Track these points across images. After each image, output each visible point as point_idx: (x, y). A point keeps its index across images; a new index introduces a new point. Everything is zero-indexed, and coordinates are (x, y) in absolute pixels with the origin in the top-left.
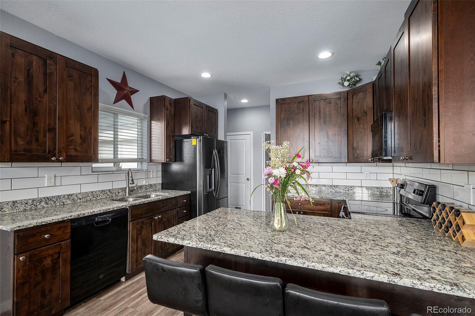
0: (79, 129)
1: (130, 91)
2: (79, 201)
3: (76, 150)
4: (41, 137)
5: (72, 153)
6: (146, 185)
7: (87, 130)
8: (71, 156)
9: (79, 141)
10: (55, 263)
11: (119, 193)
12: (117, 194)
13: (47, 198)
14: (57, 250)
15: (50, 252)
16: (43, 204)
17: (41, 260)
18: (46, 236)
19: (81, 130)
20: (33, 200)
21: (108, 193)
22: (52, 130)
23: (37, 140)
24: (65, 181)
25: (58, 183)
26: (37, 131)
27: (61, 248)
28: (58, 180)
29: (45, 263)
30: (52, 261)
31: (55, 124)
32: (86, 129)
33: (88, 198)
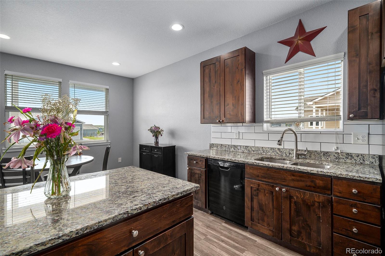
1: (302, 39)
3: (230, 114)
9: (232, 108)
11: (290, 154)
13: (235, 146)
16: (233, 149)
18: (195, 162)
19: (233, 100)
20: (229, 145)
23: (213, 111)
28: (241, 135)
29: (196, 176)
32: (236, 99)
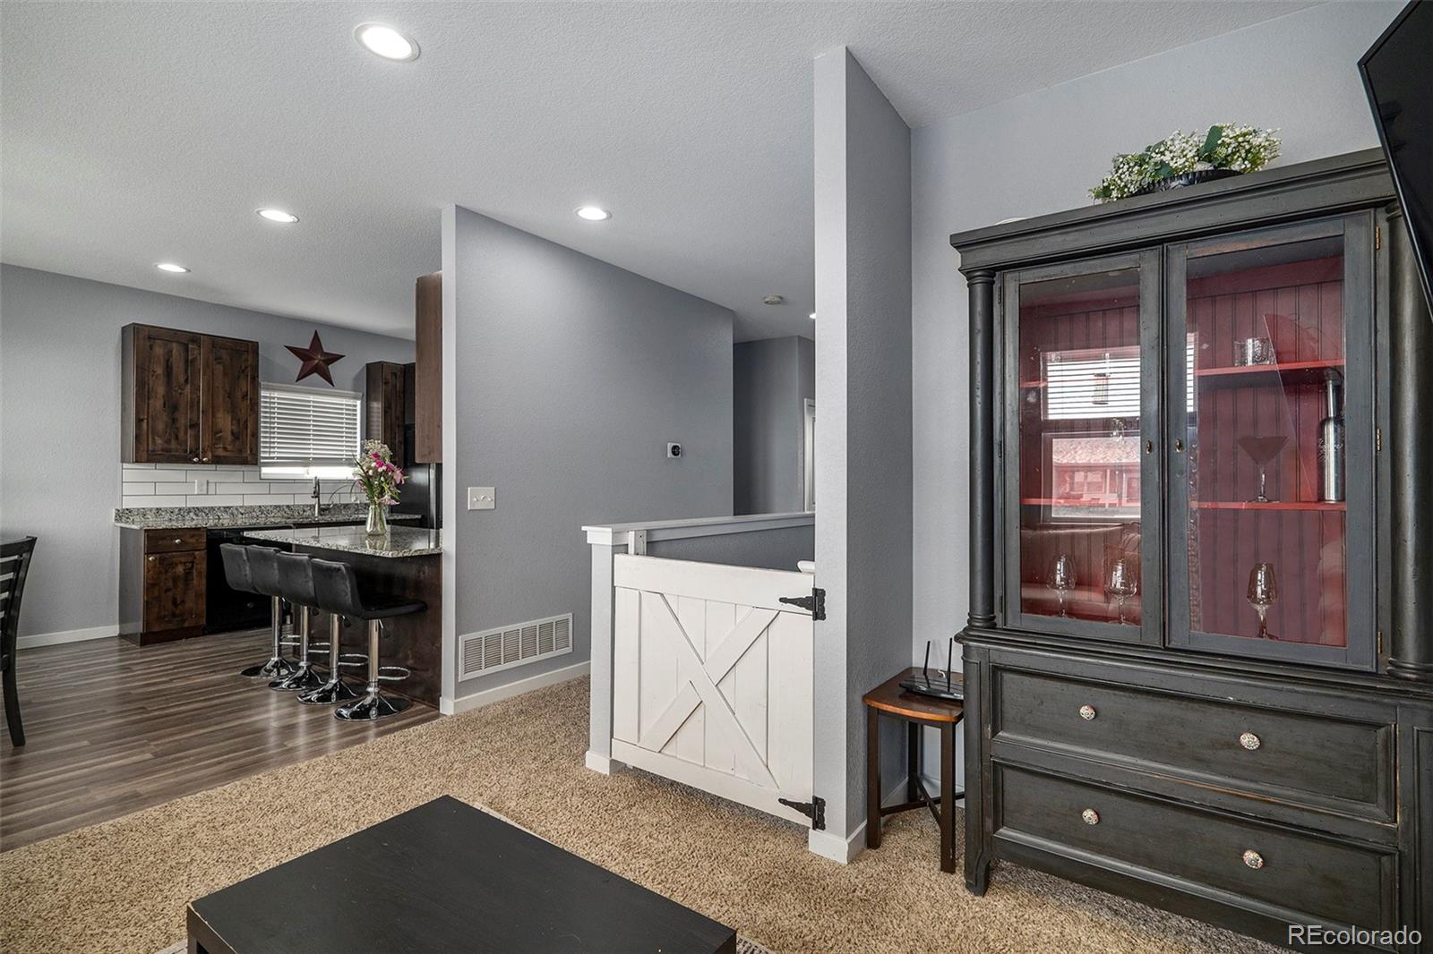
0: (230, 423)
1: (323, 361)
2: (240, 516)
3: (225, 449)
4: (181, 434)
5: (220, 452)
6: (357, 504)
7: (241, 424)
8: (219, 457)
9: (230, 438)
10: (188, 573)
11: (304, 511)
12: (301, 513)
13: (197, 508)
14: (190, 559)
15: (183, 560)
16: (192, 514)
17: (173, 565)
18: (177, 541)
19: (232, 424)
20: (180, 509)
21: (287, 510)
22: (194, 426)
23: (177, 438)
24: (220, 489)
25: (212, 491)
26: (177, 428)
27: (195, 558)
28: (212, 487)
29: (176, 570)
30: (184, 570)
31: (199, 418)
32: (239, 423)
33: (254, 514)
